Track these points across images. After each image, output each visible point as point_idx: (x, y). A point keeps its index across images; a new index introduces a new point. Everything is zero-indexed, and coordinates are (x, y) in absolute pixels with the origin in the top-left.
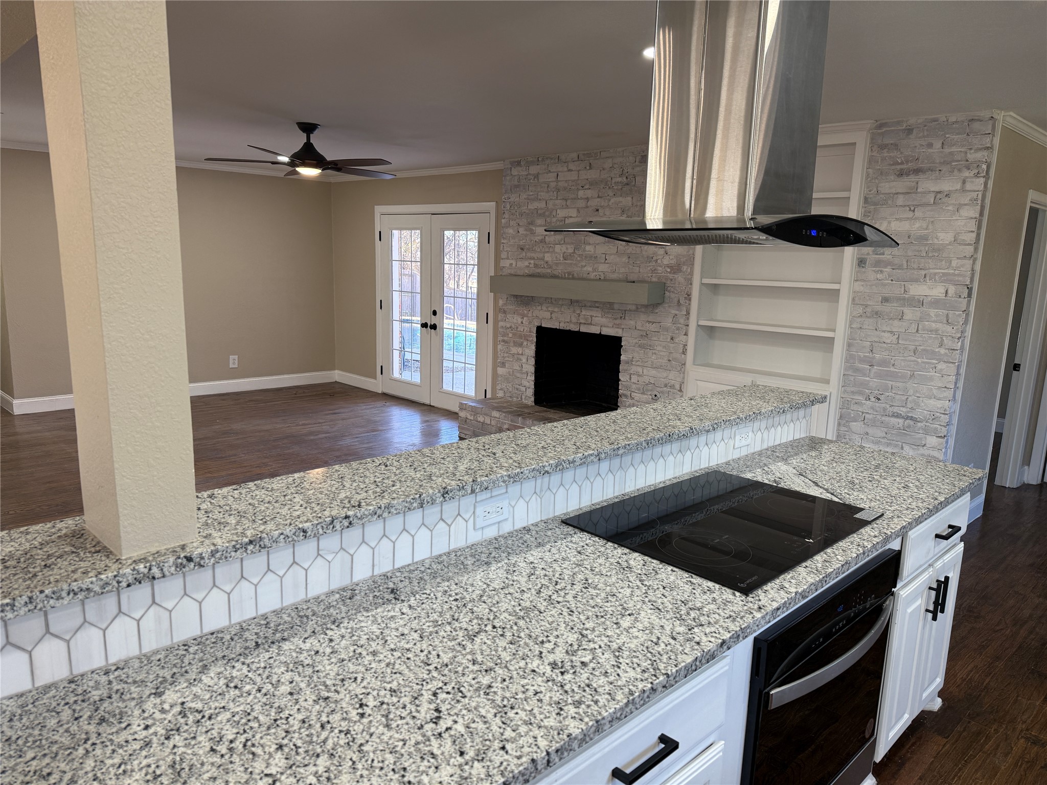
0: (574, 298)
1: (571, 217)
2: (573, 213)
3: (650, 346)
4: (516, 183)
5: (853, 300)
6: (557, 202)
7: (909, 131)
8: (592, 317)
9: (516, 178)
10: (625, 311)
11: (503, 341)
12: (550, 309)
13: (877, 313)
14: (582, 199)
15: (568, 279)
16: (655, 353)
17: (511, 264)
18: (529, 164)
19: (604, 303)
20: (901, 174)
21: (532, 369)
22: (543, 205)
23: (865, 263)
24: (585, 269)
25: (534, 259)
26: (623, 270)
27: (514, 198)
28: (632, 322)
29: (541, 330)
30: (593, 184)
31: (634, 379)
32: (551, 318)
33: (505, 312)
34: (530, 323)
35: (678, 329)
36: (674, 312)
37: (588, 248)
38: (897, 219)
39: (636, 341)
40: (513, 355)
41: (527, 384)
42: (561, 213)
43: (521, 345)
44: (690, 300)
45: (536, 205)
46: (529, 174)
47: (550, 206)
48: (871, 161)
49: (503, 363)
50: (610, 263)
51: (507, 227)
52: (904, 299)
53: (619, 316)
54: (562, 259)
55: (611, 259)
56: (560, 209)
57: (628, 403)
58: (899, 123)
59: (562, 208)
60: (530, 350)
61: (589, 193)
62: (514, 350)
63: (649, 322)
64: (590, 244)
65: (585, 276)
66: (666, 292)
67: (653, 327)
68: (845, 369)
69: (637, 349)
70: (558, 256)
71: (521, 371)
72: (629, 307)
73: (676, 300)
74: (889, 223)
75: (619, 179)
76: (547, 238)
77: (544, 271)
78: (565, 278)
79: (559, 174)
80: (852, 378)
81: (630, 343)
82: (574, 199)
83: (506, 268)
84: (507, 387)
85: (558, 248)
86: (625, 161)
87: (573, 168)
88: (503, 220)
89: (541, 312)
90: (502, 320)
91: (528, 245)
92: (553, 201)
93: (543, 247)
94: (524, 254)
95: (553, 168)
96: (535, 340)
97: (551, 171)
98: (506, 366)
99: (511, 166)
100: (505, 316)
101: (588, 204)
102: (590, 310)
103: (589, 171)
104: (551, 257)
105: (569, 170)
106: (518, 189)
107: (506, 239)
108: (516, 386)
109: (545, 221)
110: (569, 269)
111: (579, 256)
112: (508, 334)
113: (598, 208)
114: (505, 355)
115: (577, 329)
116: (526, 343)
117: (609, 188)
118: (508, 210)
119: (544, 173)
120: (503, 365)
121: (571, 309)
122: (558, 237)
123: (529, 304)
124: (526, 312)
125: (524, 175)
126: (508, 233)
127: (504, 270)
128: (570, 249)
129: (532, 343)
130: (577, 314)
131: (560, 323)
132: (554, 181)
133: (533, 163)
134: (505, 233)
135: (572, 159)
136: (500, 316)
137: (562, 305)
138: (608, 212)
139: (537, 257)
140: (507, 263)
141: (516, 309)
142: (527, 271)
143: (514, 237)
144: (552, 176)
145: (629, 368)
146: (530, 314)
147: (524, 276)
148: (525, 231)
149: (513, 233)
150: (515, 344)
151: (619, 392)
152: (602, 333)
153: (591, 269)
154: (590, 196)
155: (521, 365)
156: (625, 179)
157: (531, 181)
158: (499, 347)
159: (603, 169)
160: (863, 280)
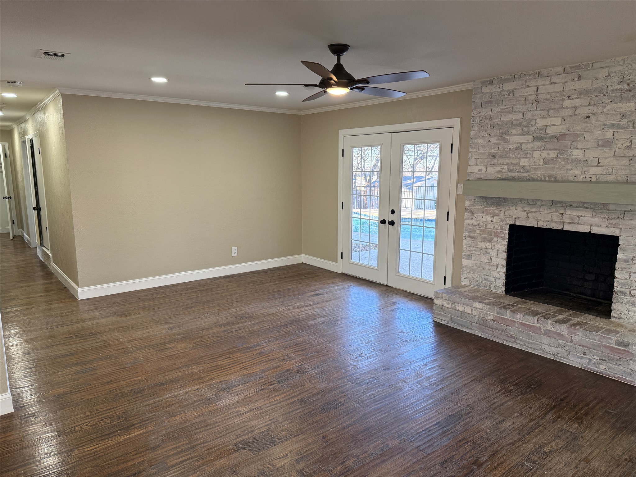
0: (557, 198)
1: (554, 125)
2: (558, 121)
4: (487, 99)
6: (537, 113)
8: (579, 216)
9: (488, 96)
10: (624, 211)
11: (470, 236)
12: (525, 209)
14: (567, 108)
15: (549, 181)
17: (480, 170)
18: (502, 82)
19: (596, 204)
21: (504, 263)
22: (520, 116)
24: (571, 172)
25: (507, 164)
26: (623, 172)
27: (485, 112)
29: (513, 228)
30: (582, 93)
32: (528, 217)
33: (472, 211)
34: (502, 221)
37: (575, 153)
40: (481, 249)
41: (497, 276)
42: (541, 123)
43: (490, 240)
45: (511, 117)
46: (504, 90)
47: (528, 116)
49: (469, 256)
50: (605, 166)
51: (476, 138)
53: (616, 216)
54: (542, 164)
55: (605, 162)
56: (540, 118)
57: (626, 300)
59: (543, 117)
60: (503, 245)
61: (577, 102)
62: (482, 245)
64: (577, 149)
65: (571, 178)
70: (537, 161)
71: (490, 264)
72: (629, 208)
75: (619, 87)
76: (523, 145)
77: (519, 175)
78: (545, 181)
79: (540, 87)
81: (629, 242)
82: (559, 109)
83: (475, 173)
84: (474, 277)
85: (537, 154)
86: (626, 69)
87: (558, 81)
88: (471, 132)
89: (515, 212)
90: (468, 219)
91: (501, 152)
92: (532, 112)
93: (519, 153)
94: (496, 161)
95: (533, 83)
96: (508, 237)
97: (530, 85)
98: (473, 259)
99: (481, 85)
100: (472, 215)
101: (576, 112)
102: (577, 210)
103: (578, 82)
104: (528, 162)
105: (552, 83)
106: (489, 104)
107: (474, 148)
108: (483, 277)
109: (521, 130)
110: (552, 173)
111: (564, 160)
112: (475, 231)
113: (589, 115)
114: (471, 249)
115: (560, 228)
116: (497, 239)
117: (604, 95)
118: (477, 123)
119: (522, 88)
120: (469, 257)
121: (553, 210)
122: (537, 144)
123: (501, 205)
124: (497, 212)
125: (497, 92)
126: (477, 143)
127: (472, 175)
128: (553, 154)
129: (504, 240)
130: (560, 214)
131: (538, 221)
132: (533, 94)
133: (507, 80)
134: (473, 143)
135: (557, 72)
136: (466, 215)
137: (542, 205)
138: (602, 118)
139: (512, 163)
140: (476, 169)
141: (485, 209)
142: (499, 176)
143: (484, 146)
144: (530, 91)
145: (628, 266)
146: (502, 213)
147: (495, 180)
148: (497, 140)
149: (484, 143)
150: (484, 240)
151: (613, 288)
152: (592, 232)
153: (579, 172)
154: (578, 105)
155: (490, 258)
156: (626, 86)
157: (506, 96)
158: (465, 242)
159: (597, 79)
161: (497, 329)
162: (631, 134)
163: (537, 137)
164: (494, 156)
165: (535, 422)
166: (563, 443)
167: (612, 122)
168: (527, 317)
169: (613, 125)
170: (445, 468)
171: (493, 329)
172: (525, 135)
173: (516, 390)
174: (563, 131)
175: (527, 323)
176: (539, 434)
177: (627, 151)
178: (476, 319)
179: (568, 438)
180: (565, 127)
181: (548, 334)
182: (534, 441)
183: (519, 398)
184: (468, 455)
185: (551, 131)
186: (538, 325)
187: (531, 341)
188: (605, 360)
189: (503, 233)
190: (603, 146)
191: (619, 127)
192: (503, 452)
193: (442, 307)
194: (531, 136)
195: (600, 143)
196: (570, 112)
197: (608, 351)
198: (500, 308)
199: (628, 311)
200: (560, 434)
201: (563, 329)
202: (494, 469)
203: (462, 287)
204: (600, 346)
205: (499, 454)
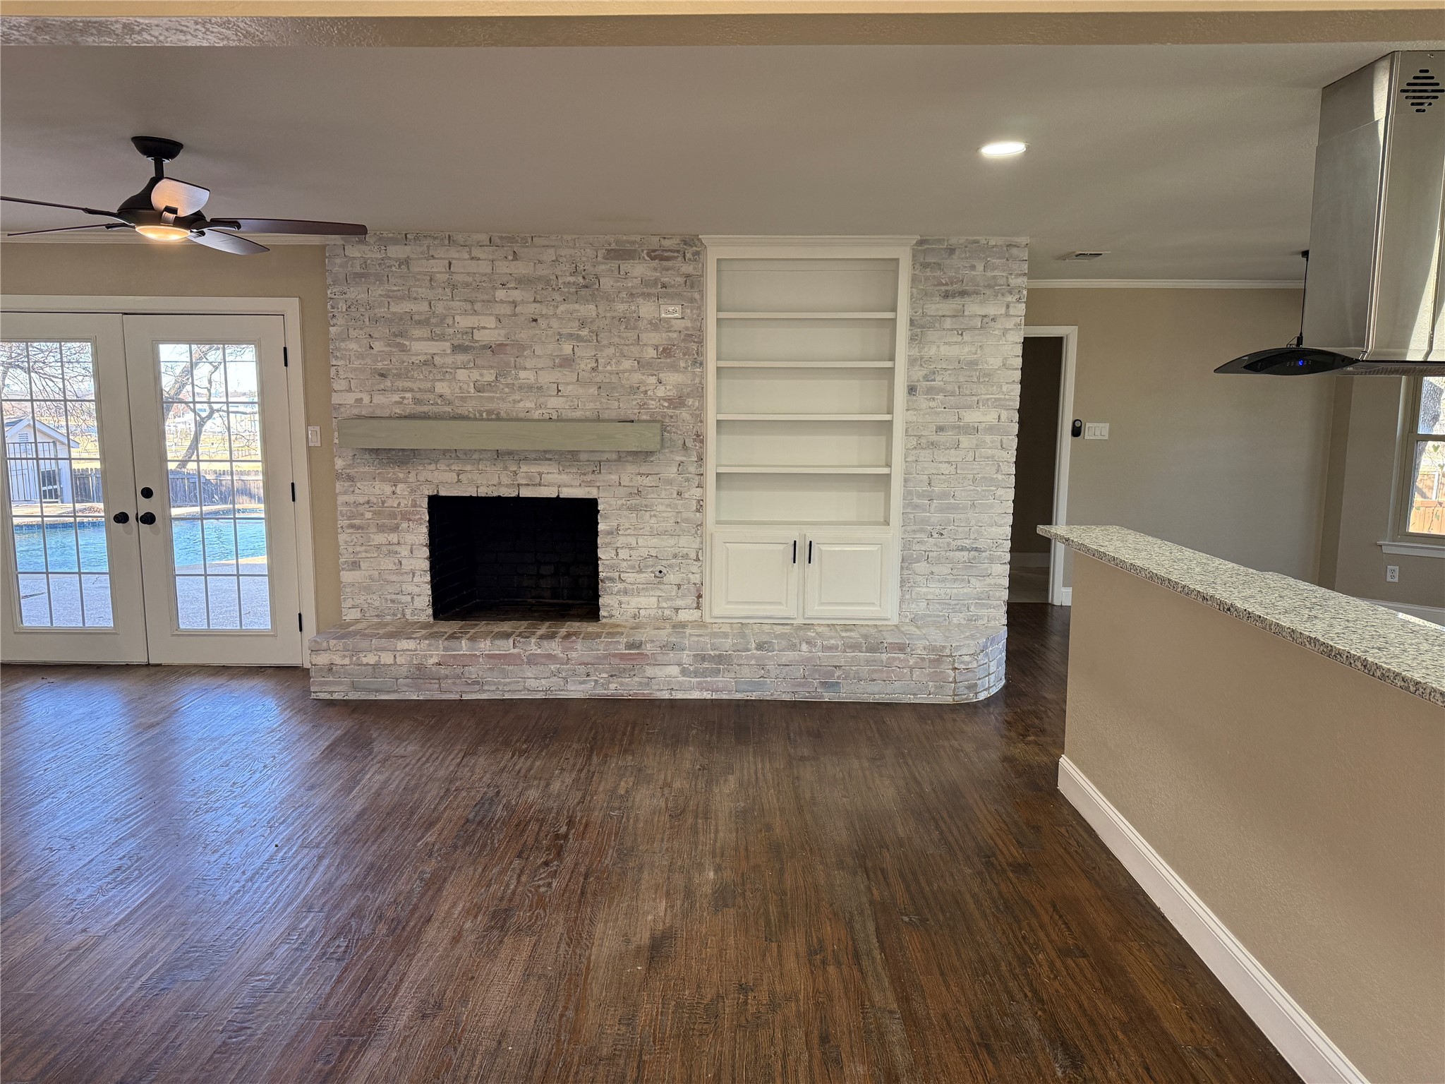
0: (502, 447)
1: (484, 328)
2: (490, 322)
3: (646, 506)
4: (358, 269)
5: (907, 431)
6: (453, 304)
7: (951, 251)
8: (540, 474)
9: (357, 263)
10: (600, 462)
11: (352, 526)
12: (453, 468)
13: (932, 444)
14: (502, 302)
15: (488, 420)
16: (655, 516)
17: (360, 400)
18: (385, 242)
19: (561, 453)
20: (946, 296)
21: (426, 565)
22: (424, 307)
23: (915, 391)
24: (521, 405)
25: (411, 390)
26: (591, 405)
27: (355, 293)
28: (614, 477)
29: (436, 503)
30: (523, 282)
31: (623, 554)
32: (459, 481)
33: (350, 478)
34: (413, 491)
35: (687, 480)
36: (679, 458)
37: (522, 374)
38: (945, 343)
39: (623, 501)
40: (378, 547)
41: (416, 590)
42: (464, 322)
43: (395, 529)
44: (702, 442)
45: (407, 306)
46: (389, 258)
47: (440, 308)
48: (914, 280)
49: (354, 563)
50: (567, 397)
51: (343, 340)
52: (959, 427)
53: (591, 470)
54: (472, 391)
55: (569, 389)
56: (460, 315)
57: (616, 589)
58: (940, 241)
59: (465, 313)
60: (420, 534)
61: (517, 295)
62: (380, 538)
63: (641, 475)
64: (525, 369)
65: (522, 415)
66: (666, 434)
67: (647, 481)
68: (905, 507)
69: (626, 513)
70: (465, 386)
71: (399, 571)
72: (605, 456)
73: (681, 442)
74: (938, 347)
75: (572, 279)
76: (436, 358)
77: (436, 409)
78: (482, 420)
79: (453, 262)
80: (912, 516)
81: (610, 505)
82: (488, 301)
83: (348, 406)
84: (369, 601)
85: (462, 374)
86: (579, 254)
87: (482, 256)
88: (331, 328)
89: (436, 473)
90: (345, 493)
91: (396, 369)
92: (445, 303)
93: (430, 372)
94: (388, 383)
95: (440, 252)
96: (427, 518)
97: (436, 256)
98: (363, 568)
99: (342, 242)
100: (351, 486)
101: (517, 311)
102: (536, 464)
103: (514, 262)
104: (450, 388)
105: (472, 258)
106: (363, 279)
107: (342, 359)
108: (389, 597)
109: (429, 332)
110: (490, 406)
112: (362, 514)
113: (537, 317)
114: (358, 549)
115: (514, 495)
116: (407, 525)
117: (554, 289)
118: (342, 312)
119: (421, 259)
120: (355, 565)
121: (500, 465)
122: (461, 358)
123: (408, 463)
124: (401, 475)
125: (377, 259)
126: (346, 350)
127: (342, 410)
128: (489, 376)
129: (421, 524)
130: (511, 472)
131: (477, 487)
132: (443, 273)
133: (394, 241)
134: (338, 349)
135: (479, 242)
136: (339, 487)
137: (480, 460)
138: (555, 324)
139: (419, 388)
140: (350, 399)
141: (378, 471)
142: (398, 411)
143: (361, 356)
144: (437, 266)
145: (613, 540)
146: (412, 478)
147: (390, 417)
148: (385, 346)
149: (359, 350)
150: (381, 529)
151: (598, 575)
152: (561, 496)
153: (532, 405)
154: (519, 299)
155: (397, 561)
156: (581, 280)
157: (394, 268)
158: (342, 537)
159: (540, 262)
160: (915, 410)
161: (447, 677)
162: (596, 350)
163: (459, 346)
164: (382, 375)
165: (585, 771)
166: (632, 779)
167: (569, 331)
168: (497, 642)
169: (571, 335)
170: (527, 859)
171: (439, 679)
172: (437, 341)
173: (533, 746)
174: (501, 339)
175: (497, 652)
176: (600, 781)
177: (594, 374)
178: (405, 670)
179: (632, 773)
180: (503, 332)
181: (532, 661)
182: (601, 789)
183: (544, 754)
184: (542, 834)
185: (482, 337)
186: (516, 651)
187: (508, 680)
188: (615, 675)
189: (418, 513)
190: (561, 366)
191: (578, 338)
192: (579, 814)
193: (330, 668)
194: (449, 344)
195: (557, 361)
196: (507, 309)
197: (617, 661)
198: (446, 639)
199: (620, 603)
200: (622, 772)
201: (554, 647)
202: (584, 833)
203: (350, 625)
204: (606, 657)
205: (576, 817)
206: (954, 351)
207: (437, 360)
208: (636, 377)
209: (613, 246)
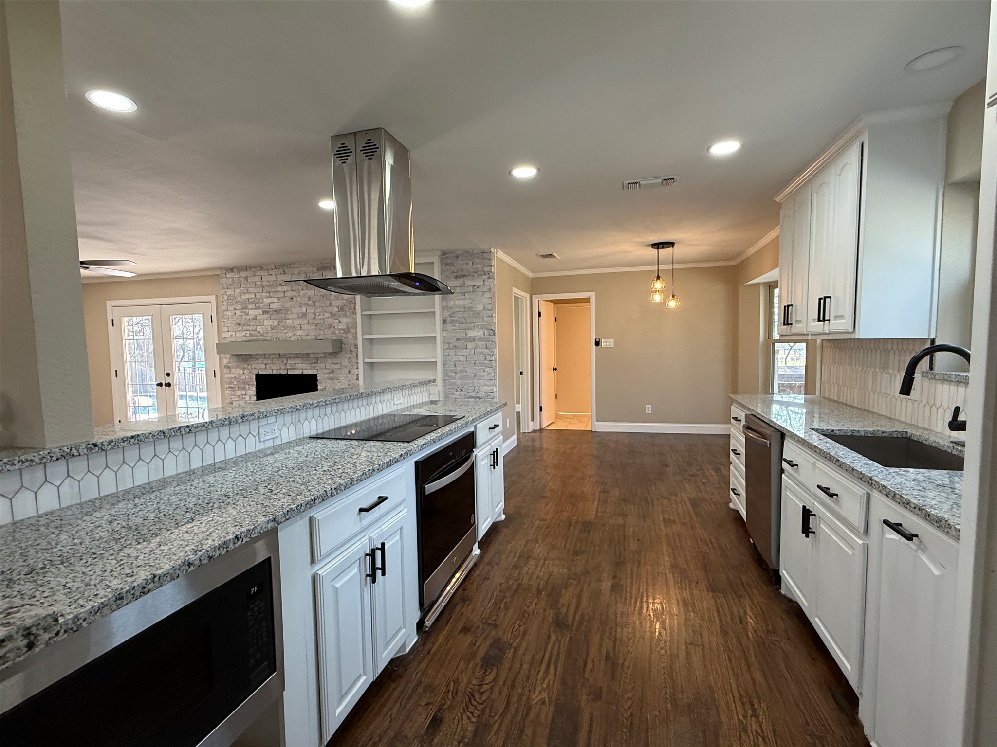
0: (281, 353)
1: (274, 303)
2: (276, 300)
3: (336, 378)
4: (231, 282)
5: (443, 340)
6: (263, 294)
7: (457, 257)
8: (295, 364)
9: (230, 280)
10: (318, 358)
11: (230, 387)
12: (264, 362)
13: (455, 346)
14: (280, 291)
15: (276, 341)
17: (232, 335)
19: (303, 355)
20: (456, 278)
22: (253, 296)
23: (446, 322)
24: (287, 335)
25: (249, 330)
26: (314, 334)
27: (229, 292)
28: (323, 365)
29: (258, 377)
30: (286, 283)
32: (266, 368)
33: (229, 367)
34: (250, 373)
35: (352, 366)
36: (349, 356)
37: (288, 321)
39: (327, 376)
40: (239, 396)
42: (267, 301)
43: (244, 389)
44: (357, 348)
45: (247, 296)
46: (240, 277)
47: (258, 296)
50: (304, 330)
51: (226, 311)
52: (466, 338)
53: (314, 362)
54: (270, 329)
55: (305, 327)
58: (452, 253)
59: (267, 297)
60: (253, 389)
61: (285, 288)
62: (239, 393)
63: (334, 363)
64: (289, 319)
65: (288, 339)
66: (343, 345)
67: (336, 366)
68: (444, 377)
69: (328, 381)
70: (267, 328)
72: (320, 356)
73: (349, 349)
74: (454, 301)
77: (257, 338)
78: (274, 341)
79: (263, 277)
80: (448, 381)
81: (323, 377)
82: (275, 292)
83: (228, 338)
85: (266, 323)
86: (307, 270)
87: (272, 273)
88: (222, 307)
89: (258, 365)
90: (227, 374)
91: (244, 322)
92: (260, 294)
93: (255, 322)
94: (241, 328)
95: (258, 273)
96: (255, 384)
97: (256, 275)
99: (225, 272)
100: (230, 370)
101: (286, 295)
102: (294, 360)
103: (284, 275)
104: (262, 329)
105: (269, 275)
106: (232, 286)
107: (226, 319)
109: (255, 306)
110: (276, 336)
111: (283, 326)
112: (233, 383)
113: (292, 297)
114: (232, 396)
115: (285, 373)
116: (249, 387)
117: (299, 285)
118: (226, 300)
119: (252, 276)
121: (280, 361)
122: (266, 316)
123: (248, 360)
124: (246, 366)
125: (237, 277)
126: (227, 315)
127: (226, 339)
128: (276, 323)
129: (253, 386)
130: (284, 364)
131: (272, 370)
132: (259, 281)
133: (242, 270)
134: (225, 315)
135: (271, 268)
136: (227, 371)
137: (273, 358)
138: (299, 299)
139: (252, 329)
141: (238, 364)
142: (244, 339)
143: (232, 317)
144: (258, 278)
146: (250, 367)
147: (242, 342)
148: (240, 313)
149: (231, 315)
150: (239, 389)
152: (303, 374)
153: (291, 334)
154: (286, 290)
157: (242, 281)
158: (228, 392)
159: (294, 274)
160: (446, 330)
162: (315, 310)
163: (265, 311)
164: (239, 325)
167: (304, 302)
169: (305, 304)
172: (257, 309)
174: (280, 307)
177: (314, 320)
180: (280, 304)
185: (273, 307)
190: (302, 317)
191: (308, 305)
194: (261, 310)
195: (300, 315)
196: (281, 295)
206: (461, 303)
207: (258, 317)
208: (330, 320)
209: (320, 265)
